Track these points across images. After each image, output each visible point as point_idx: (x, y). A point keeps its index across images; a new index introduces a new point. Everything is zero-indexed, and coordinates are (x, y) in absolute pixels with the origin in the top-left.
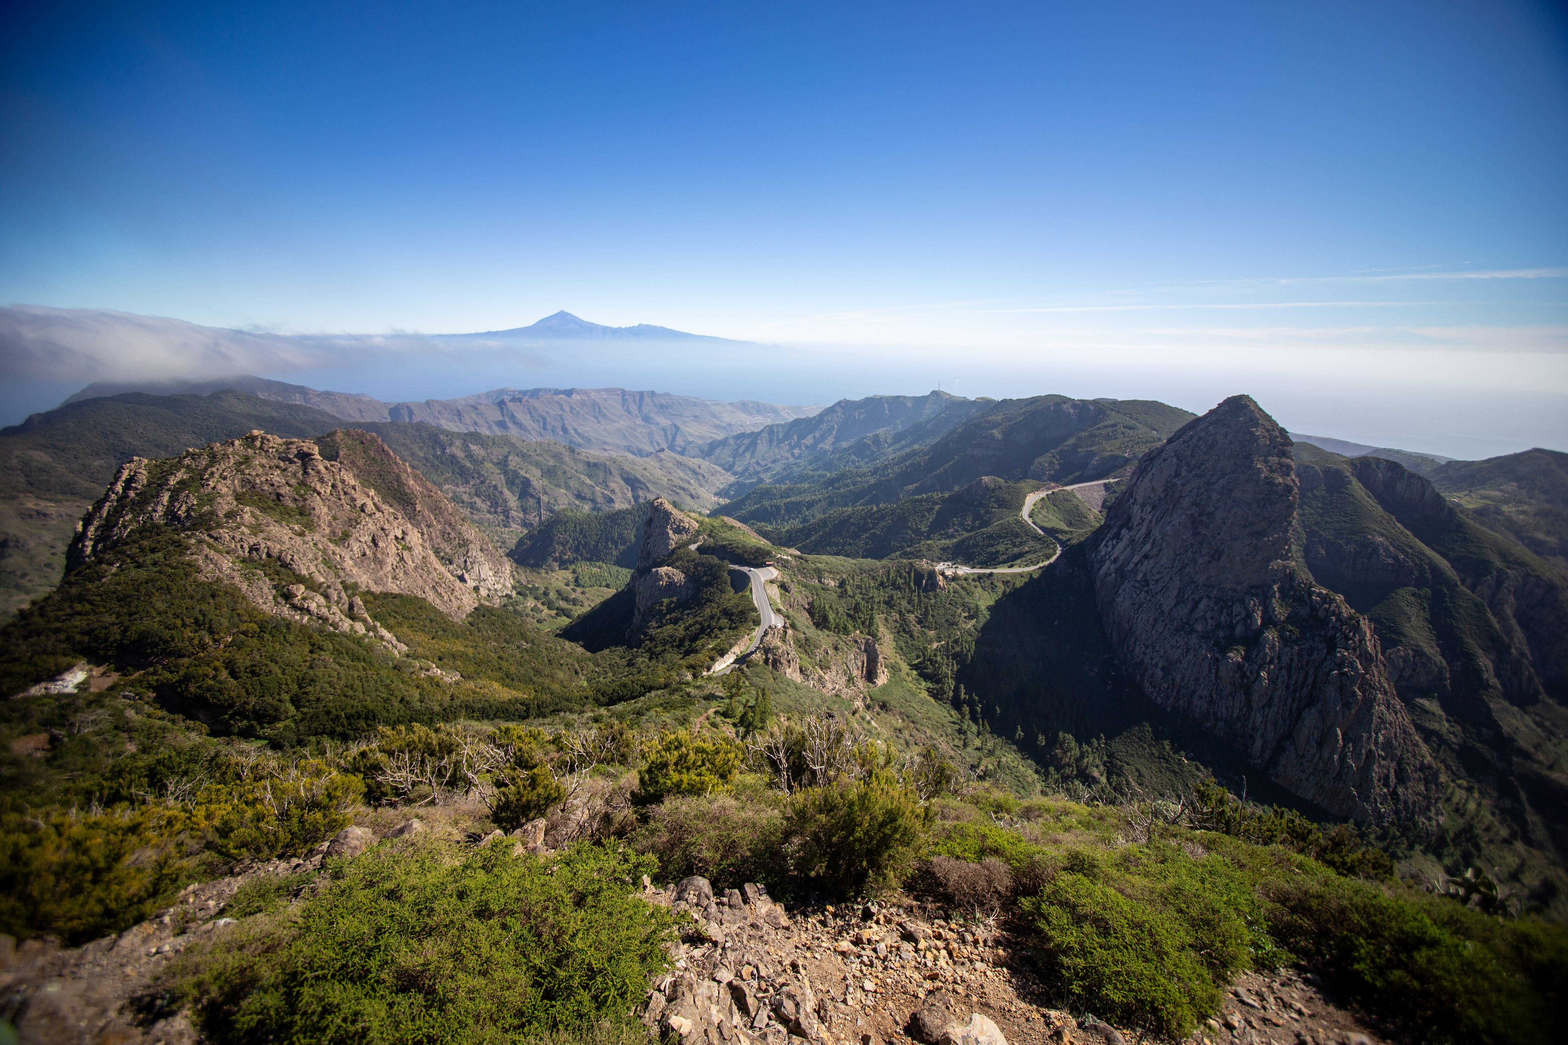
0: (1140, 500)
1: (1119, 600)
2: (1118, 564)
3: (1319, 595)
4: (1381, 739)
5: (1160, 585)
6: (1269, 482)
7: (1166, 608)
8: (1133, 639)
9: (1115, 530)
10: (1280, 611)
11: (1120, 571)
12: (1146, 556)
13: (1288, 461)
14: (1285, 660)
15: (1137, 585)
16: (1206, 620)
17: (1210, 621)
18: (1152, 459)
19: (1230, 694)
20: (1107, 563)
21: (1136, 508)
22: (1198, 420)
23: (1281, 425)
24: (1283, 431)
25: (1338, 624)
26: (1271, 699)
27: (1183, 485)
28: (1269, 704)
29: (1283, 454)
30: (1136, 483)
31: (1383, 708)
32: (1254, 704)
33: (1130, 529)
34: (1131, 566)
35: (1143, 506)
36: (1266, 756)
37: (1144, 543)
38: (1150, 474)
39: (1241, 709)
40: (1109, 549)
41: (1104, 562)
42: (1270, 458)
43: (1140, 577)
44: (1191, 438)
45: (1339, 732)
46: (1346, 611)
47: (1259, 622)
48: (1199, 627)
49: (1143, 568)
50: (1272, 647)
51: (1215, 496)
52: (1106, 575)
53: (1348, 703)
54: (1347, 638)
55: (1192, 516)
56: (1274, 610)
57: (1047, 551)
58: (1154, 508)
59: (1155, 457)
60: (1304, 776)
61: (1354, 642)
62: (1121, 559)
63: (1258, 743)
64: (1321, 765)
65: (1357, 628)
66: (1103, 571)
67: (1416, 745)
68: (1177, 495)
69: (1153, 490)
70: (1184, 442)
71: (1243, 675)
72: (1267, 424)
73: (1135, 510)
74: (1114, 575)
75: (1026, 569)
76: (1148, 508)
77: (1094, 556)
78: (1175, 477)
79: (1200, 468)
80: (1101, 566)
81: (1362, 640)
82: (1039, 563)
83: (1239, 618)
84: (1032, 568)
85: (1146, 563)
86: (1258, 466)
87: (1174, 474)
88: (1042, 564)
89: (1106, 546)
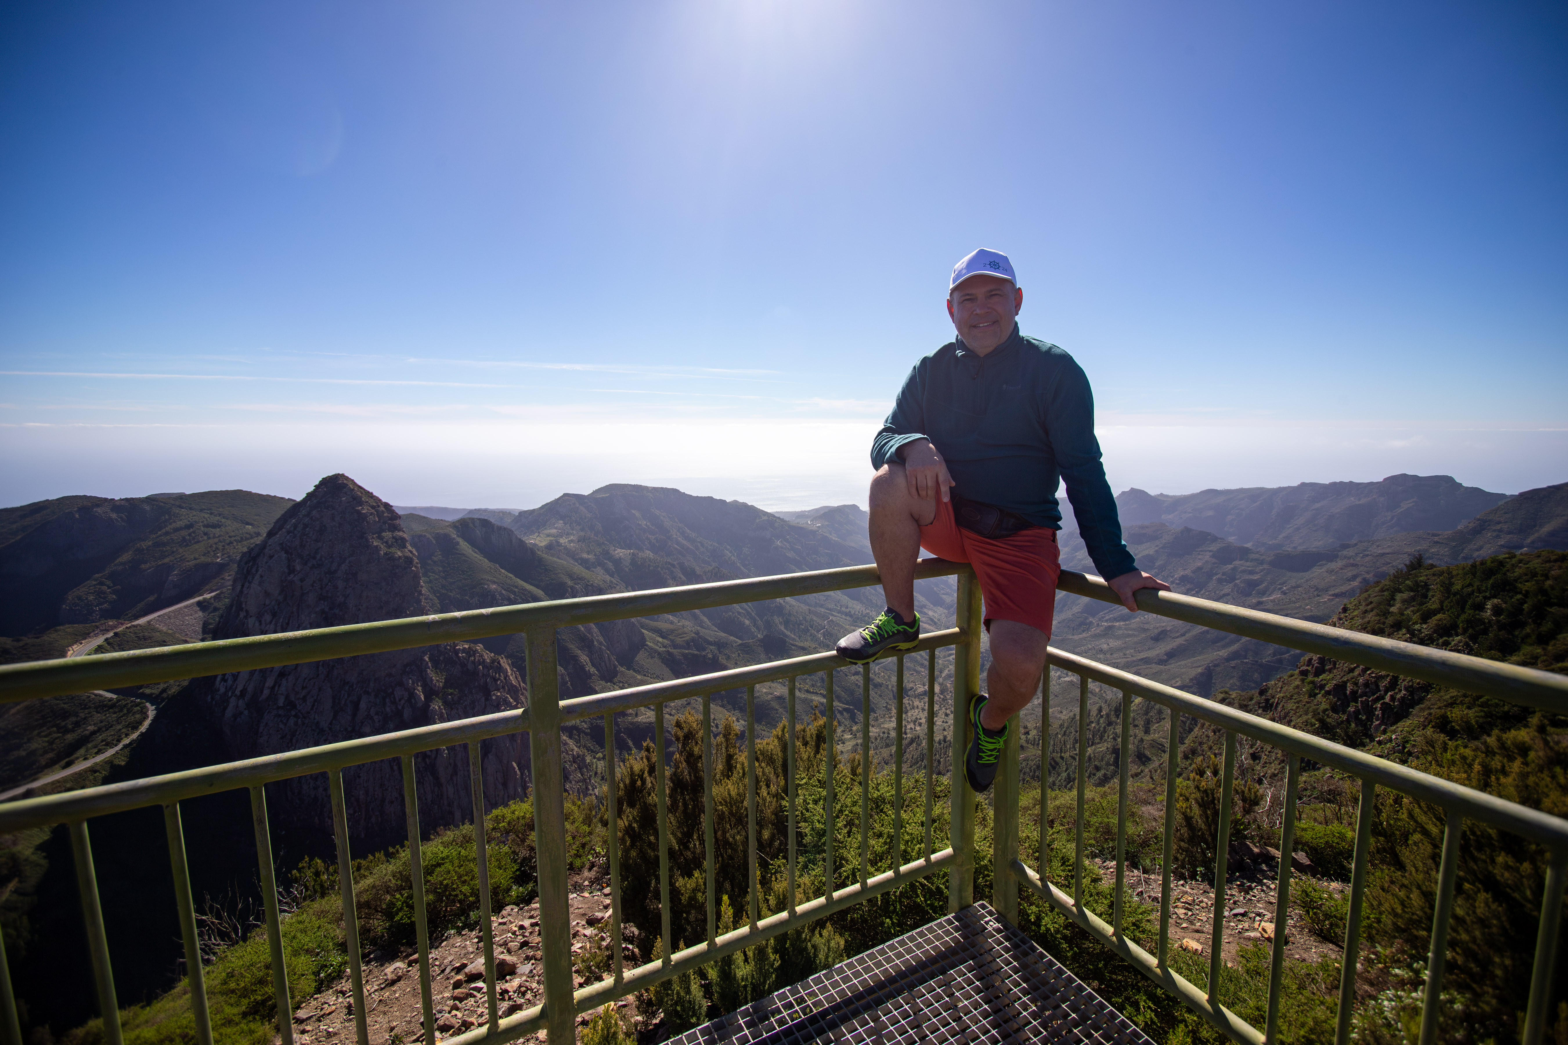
1: (263, 739)
3: (464, 650)
6: (390, 558)
10: (437, 679)
11: (253, 703)
12: (282, 675)
13: (401, 534)
15: (281, 712)
16: (371, 718)
17: (376, 717)
18: (254, 559)
20: (232, 700)
21: (251, 621)
22: (297, 506)
23: (384, 500)
24: (387, 505)
25: (485, 671)
26: (455, 765)
28: (455, 772)
29: (394, 528)
30: (241, 592)
32: (442, 780)
34: (266, 692)
38: (257, 577)
41: (227, 701)
42: (384, 534)
44: (295, 526)
45: (515, 765)
46: (488, 656)
47: (423, 697)
48: (367, 729)
50: (441, 717)
51: (341, 585)
52: (237, 715)
54: (496, 680)
56: (432, 680)
57: (131, 719)
58: (274, 615)
59: (258, 555)
61: (502, 682)
62: (250, 689)
65: (500, 669)
66: (229, 713)
67: (566, 744)
68: (298, 593)
69: (267, 594)
70: (289, 532)
72: (371, 501)
73: (250, 626)
74: (246, 712)
75: (99, 758)
76: (268, 617)
77: (209, 698)
78: (289, 574)
79: (314, 558)
80: (225, 709)
81: (506, 676)
82: (119, 741)
83: (403, 702)
84: (111, 752)
85: (284, 682)
86: (375, 544)
87: (286, 570)
88: (126, 741)
89: (224, 680)
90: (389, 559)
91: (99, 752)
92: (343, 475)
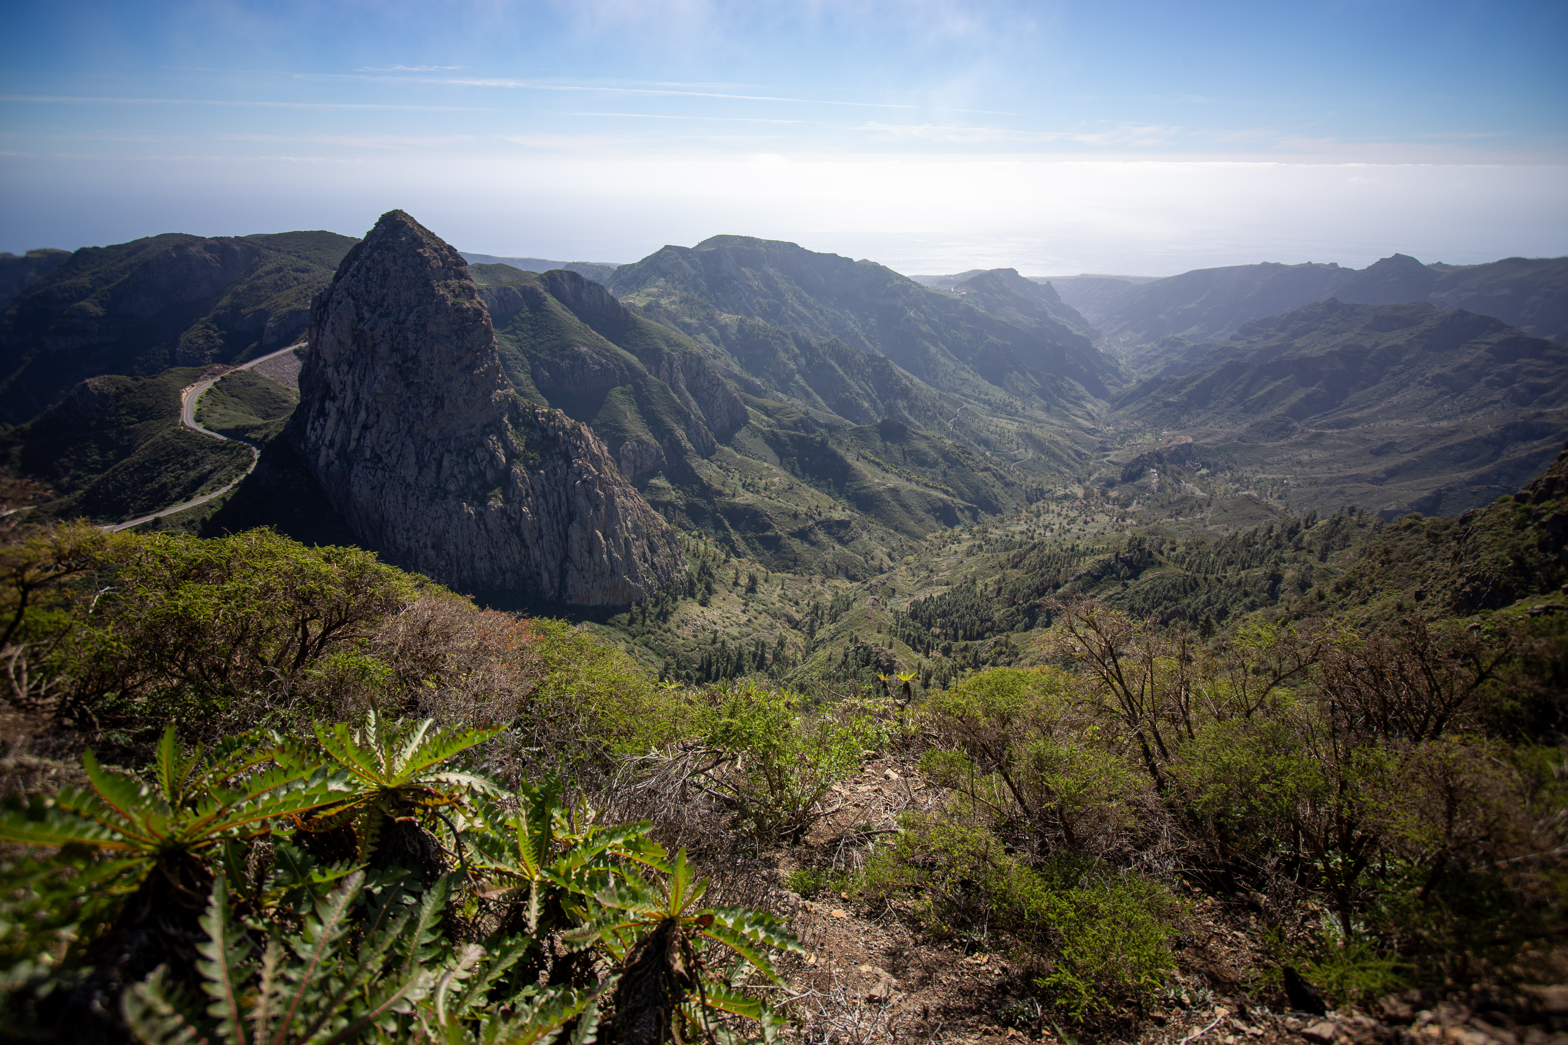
0: (331, 360)
1: (355, 489)
2: (337, 446)
3: (543, 414)
4: (629, 524)
5: (394, 455)
6: (460, 310)
7: (410, 480)
8: (390, 529)
9: (317, 406)
10: (517, 443)
11: (342, 453)
12: (365, 427)
13: (468, 282)
14: (538, 488)
15: (369, 464)
16: (455, 477)
17: (459, 476)
18: (325, 304)
19: (506, 542)
20: (323, 449)
21: (330, 371)
22: (358, 248)
23: (448, 243)
24: (451, 249)
25: (566, 438)
26: (540, 530)
27: (372, 330)
28: (541, 536)
29: (461, 275)
30: (317, 339)
31: (622, 498)
32: (528, 542)
33: (334, 399)
34: (353, 444)
35: (337, 366)
36: (556, 585)
37: (357, 412)
38: (329, 324)
39: (520, 553)
40: (319, 431)
41: (319, 449)
42: (449, 281)
43: (367, 453)
44: (359, 270)
45: (600, 534)
46: (568, 422)
47: (504, 460)
48: (452, 487)
49: (368, 442)
50: (524, 481)
51: (411, 336)
52: (329, 464)
53: (597, 505)
54: (577, 448)
55: (396, 364)
56: (512, 443)
57: (240, 461)
58: (350, 365)
59: (328, 301)
60: (589, 586)
61: (583, 449)
62: (338, 439)
63: (545, 576)
64: (598, 569)
65: (581, 436)
66: (322, 462)
67: (654, 518)
68: (369, 343)
69: (341, 343)
70: (353, 276)
71: (510, 519)
72: (433, 243)
73: (330, 375)
74: (337, 462)
75: (215, 495)
76: (344, 368)
77: (303, 446)
78: (359, 321)
79: (382, 306)
80: (318, 457)
81: (588, 445)
82: (230, 480)
83: (485, 463)
84: (224, 490)
85: (368, 435)
86: (441, 293)
87: (356, 319)
88: (236, 481)
89: (314, 429)
90: (457, 310)
91: (213, 490)
92: (401, 211)
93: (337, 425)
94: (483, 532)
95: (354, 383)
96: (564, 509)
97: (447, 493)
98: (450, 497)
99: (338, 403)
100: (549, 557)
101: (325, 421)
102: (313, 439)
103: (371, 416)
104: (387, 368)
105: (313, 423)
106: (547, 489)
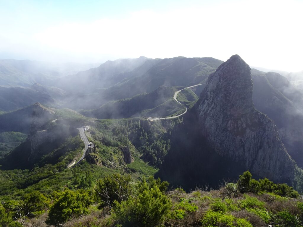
0: (210, 90)
1: (206, 123)
2: (205, 112)
5: (217, 117)
7: (219, 124)
8: (211, 136)
9: (203, 101)
11: (205, 113)
12: (213, 108)
14: (253, 136)
16: (231, 127)
17: (232, 127)
19: (239, 149)
20: (202, 111)
22: (224, 63)
24: (248, 66)
25: (266, 123)
26: (250, 148)
27: (222, 84)
28: (249, 150)
30: (208, 85)
32: (246, 151)
34: (209, 112)
35: (211, 92)
36: (250, 166)
37: (212, 104)
38: (212, 81)
39: (242, 153)
40: (202, 107)
41: (200, 111)
43: (211, 115)
44: (223, 69)
47: (245, 126)
48: (229, 129)
51: (231, 87)
52: (202, 115)
54: (268, 127)
55: (225, 94)
57: (183, 110)
58: (214, 92)
59: (213, 76)
62: (205, 110)
63: (248, 162)
66: (200, 114)
68: (220, 88)
69: (213, 86)
70: (221, 70)
71: (242, 142)
72: (243, 63)
73: (208, 94)
74: (204, 115)
76: (212, 93)
77: (197, 109)
78: (219, 82)
79: (226, 79)
82: (180, 114)
83: (240, 125)
84: (179, 116)
85: (213, 111)
88: (182, 114)
89: (201, 106)
91: (177, 115)
92: (238, 55)
93: (206, 106)
94: (234, 144)
95: (213, 97)
96: (259, 144)
97: (228, 130)
98: (228, 132)
99: (208, 101)
100: (250, 157)
101: (204, 105)
102: (200, 108)
103: (215, 106)
104: (222, 94)
105: (201, 105)
106: (255, 137)
